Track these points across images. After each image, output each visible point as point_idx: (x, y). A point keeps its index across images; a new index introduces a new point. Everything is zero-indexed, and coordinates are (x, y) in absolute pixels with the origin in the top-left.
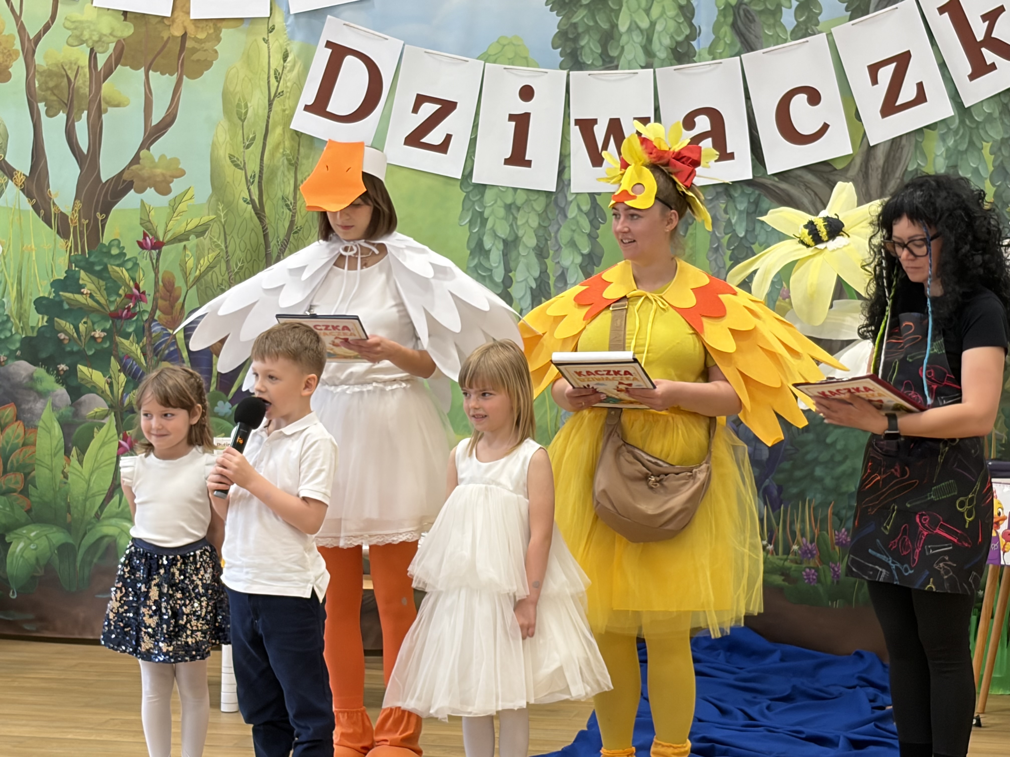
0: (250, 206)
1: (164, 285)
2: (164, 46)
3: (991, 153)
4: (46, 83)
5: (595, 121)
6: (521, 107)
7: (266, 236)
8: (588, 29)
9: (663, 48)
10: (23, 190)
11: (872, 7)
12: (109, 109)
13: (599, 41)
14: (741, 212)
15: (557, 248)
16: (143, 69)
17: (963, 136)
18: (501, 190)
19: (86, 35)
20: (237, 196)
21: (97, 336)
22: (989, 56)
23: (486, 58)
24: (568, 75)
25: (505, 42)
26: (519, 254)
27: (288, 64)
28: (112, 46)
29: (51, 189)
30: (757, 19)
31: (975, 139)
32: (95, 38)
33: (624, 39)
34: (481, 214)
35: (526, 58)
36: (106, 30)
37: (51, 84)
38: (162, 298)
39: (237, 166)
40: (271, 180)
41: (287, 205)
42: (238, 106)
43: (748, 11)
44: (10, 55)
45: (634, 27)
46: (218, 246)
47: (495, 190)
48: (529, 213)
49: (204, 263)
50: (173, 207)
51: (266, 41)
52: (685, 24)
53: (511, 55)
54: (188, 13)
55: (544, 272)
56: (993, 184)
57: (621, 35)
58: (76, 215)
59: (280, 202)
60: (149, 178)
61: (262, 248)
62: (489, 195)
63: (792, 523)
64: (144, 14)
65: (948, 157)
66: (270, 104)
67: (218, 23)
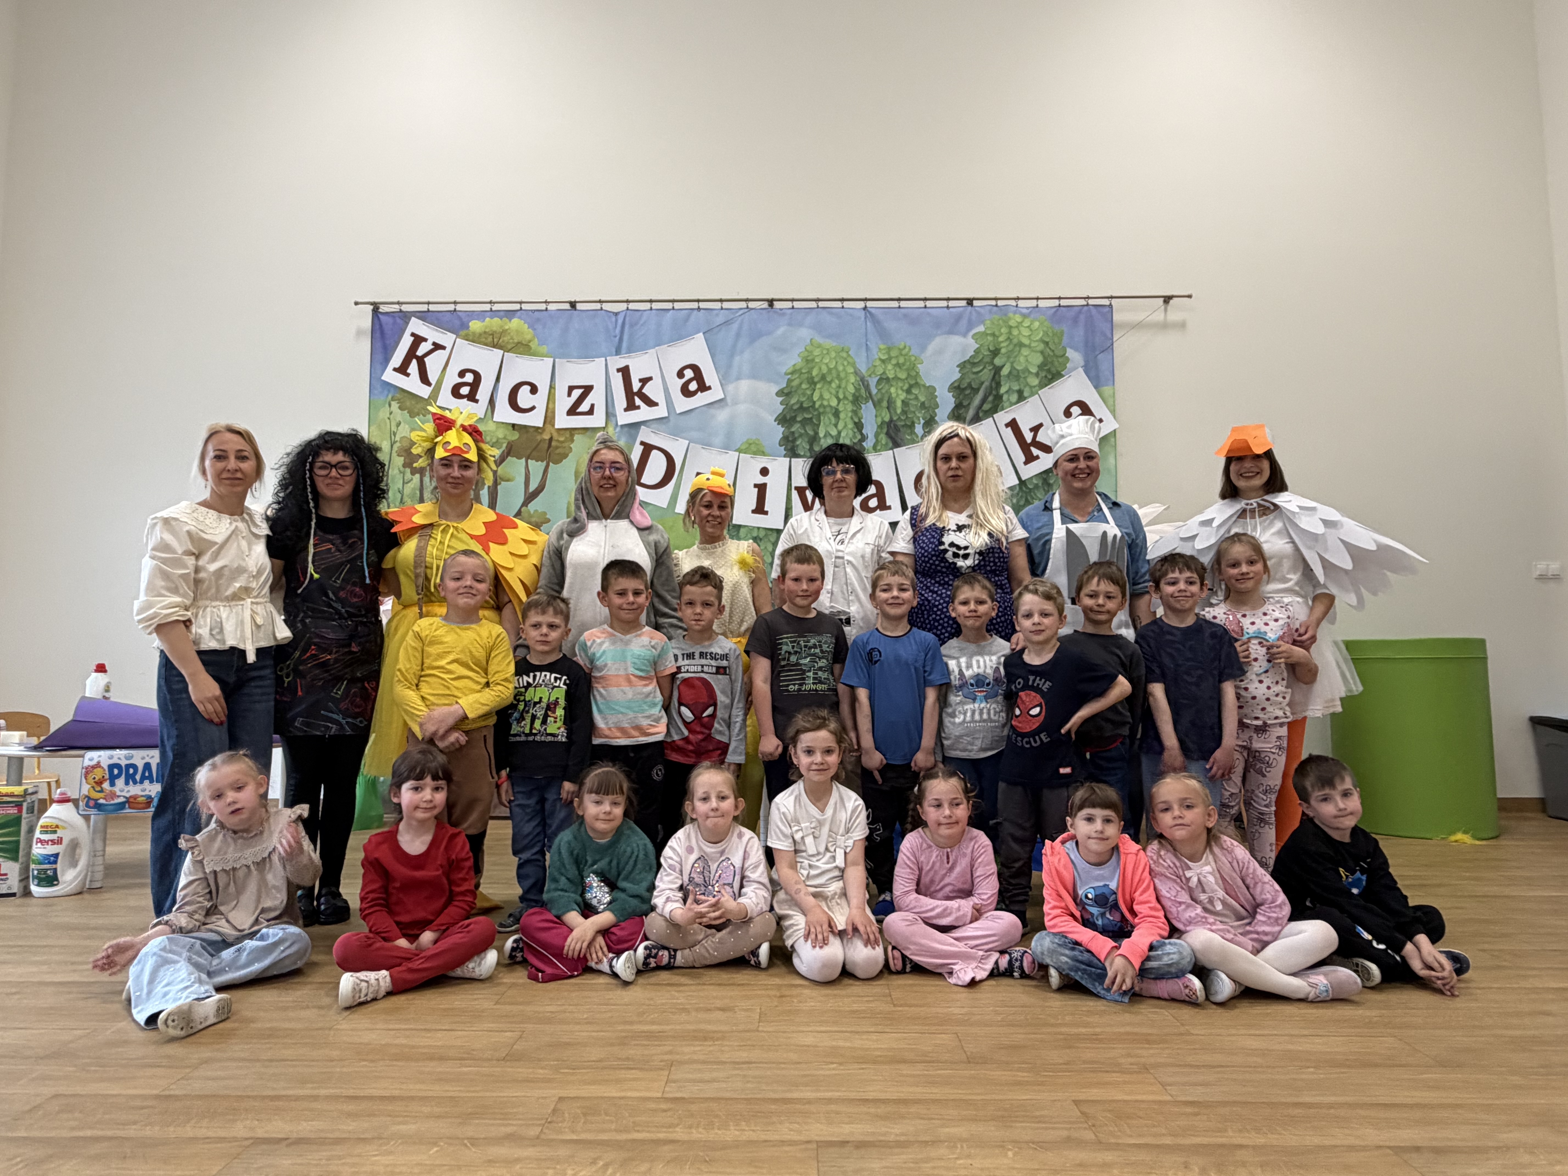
2: (538, 445)
6: (761, 480)
8: (801, 435)
12: (503, 484)
13: (808, 442)
16: (524, 459)
17: (1021, 497)
18: (751, 529)
22: (1035, 451)
23: (740, 451)
24: (790, 461)
25: (751, 442)
28: (505, 445)
30: (901, 429)
35: (764, 452)
36: (501, 436)
43: (895, 425)
45: (828, 434)
52: (858, 433)
53: (754, 450)
54: (553, 425)
57: (820, 439)
64: (525, 427)
67: (572, 431)
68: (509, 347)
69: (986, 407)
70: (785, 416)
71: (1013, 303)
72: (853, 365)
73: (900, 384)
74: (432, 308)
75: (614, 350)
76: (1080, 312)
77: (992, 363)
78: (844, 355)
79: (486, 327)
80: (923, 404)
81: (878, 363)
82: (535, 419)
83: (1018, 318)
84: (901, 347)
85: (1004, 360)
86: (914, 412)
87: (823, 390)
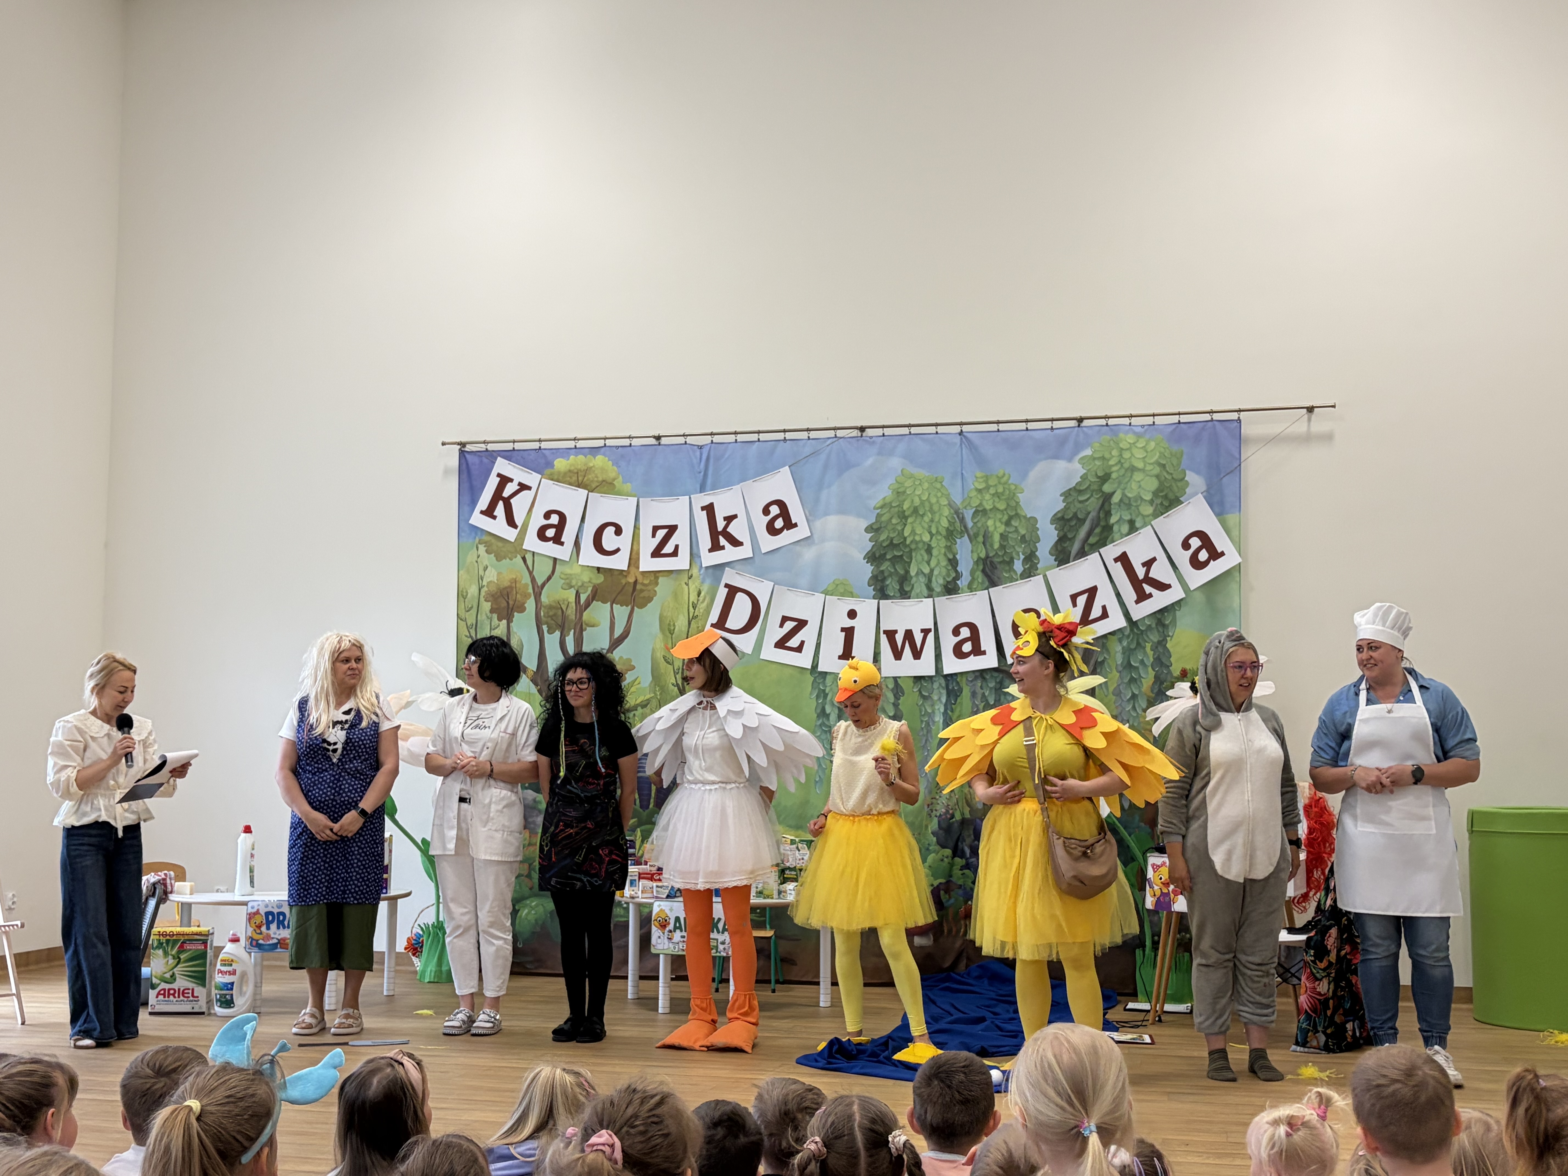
0: (676, 688)
2: (623, 589)
3: (1152, 650)
4: (548, 613)
5: (896, 632)
6: (849, 623)
8: (891, 575)
9: (938, 585)
10: (532, 680)
11: (1071, 559)
12: (588, 629)
13: (898, 581)
14: (991, 688)
16: (609, 603)
17: (1132, 640)
19: (574, 583)
20: (668, 682)
22: (1148, 589)
23: (826, 593)
24: (879, 603)
25: (837, 582)
27: (701, 598)
28: (590, 589)
30: (998, 566)
31: (1140, 641)
32: (580, 584)
33: (914, 580)
34: (824, 691)
35: (851, 593)
36: (586, 580)
37: (551, 613)
39: (668, 663)
42: (669, 625)
43: (992, 562)
44: (527, 596)
45: (920, 572)
51: (687, 584)
52: (953, 570)
53: (842, 591)
54: (638, 568)
56: (1154, 670)
57: (911, 577)
62: (829, 679)
64: (611, 570)
65: (1124, 653)
66: (689, 624)
67: (656, 574)
68: (594, 486)
69: (1092, 540)
70: (874, 554)
71: (1126, 421)
72: (948, 496)
73: (999, 516)
74: (518, 446)
75: (698, 486)
76: (1203, 429)
77: (1101, 491)
78: (938, 486)
79: (571, 465)
80: (1023, 536)
81: (974, 494)
82: (619, 562)
83: (1131, 439)
84: (1000, 474)
85: (1116, 485)
86: (1013, 547)
87: (915, 525)
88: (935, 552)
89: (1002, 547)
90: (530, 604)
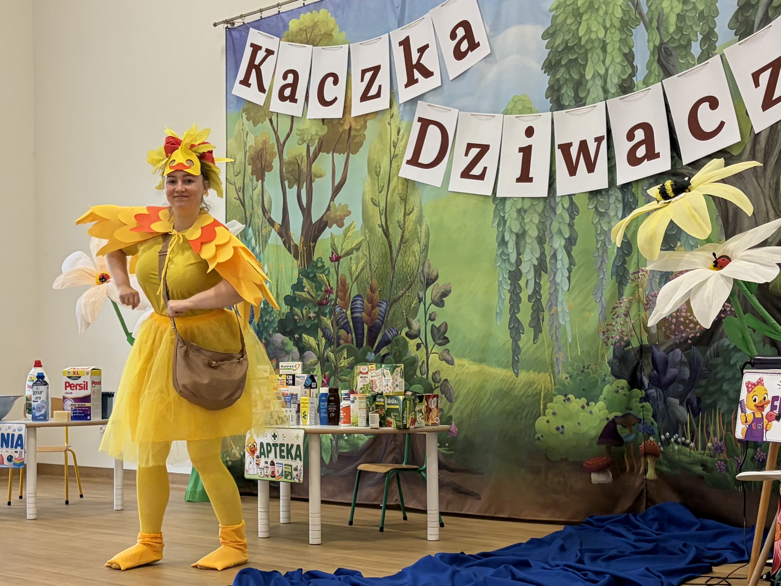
0: (381, 229)
1: (341, 283)
2: (340, 137)
4: (288, 168)
5: (570, 144)
6: (526, 142)
7: (390, 247)
8: (565, 83)
9: (613, 85)
10: (278, 233)
11: (755, 29)
12: (316, 179)
13: (573, 89)
15: (550, 236)
16: (331, 153)
18: (515, 200)
19: (306, 137)
20: (375, 224)
21: (311, 316)
23: (506, 112)
25: (516, 99)
26: (526, 242)
27: (400, 136)
28: (317, 141)
29: (291, 231)
30: (673, 53)
32: (309, 138)
33: (590, 84)
34: (504, 217)
35: (530, 108)
36: (314, 133)
37: (290, 169)
38: (341, 291)
39: (375, 204)
40: (392, 212)
41: (400, 226)
42: (376, 167)
43: (667, 49)
44: (273, 155)
46: (366, 255)
47: (512, 200)
48: (533, 213)
49: (360, 267)
50: (345, 234)
51: (389, 124)
52: (629, 66)
53: (520, 107)
55: (543, 254)
58: (302, 245)
59: (397, 225)
60: (334, 218)
61: (389, 255)
62: (508, 204)
63: (708, 426)
66: (391, 163)
67: (365, 117)
68: (318, 40)
69: (776, 2)
70: (550, 62)
74: (264, 14)
79: (302, 24)
80: (702, 12)
82: (337, 111)
86: (691, 26)
87: (590, 22)
88: (609, 49)
89: (679, 29)
90: (276, 163)
